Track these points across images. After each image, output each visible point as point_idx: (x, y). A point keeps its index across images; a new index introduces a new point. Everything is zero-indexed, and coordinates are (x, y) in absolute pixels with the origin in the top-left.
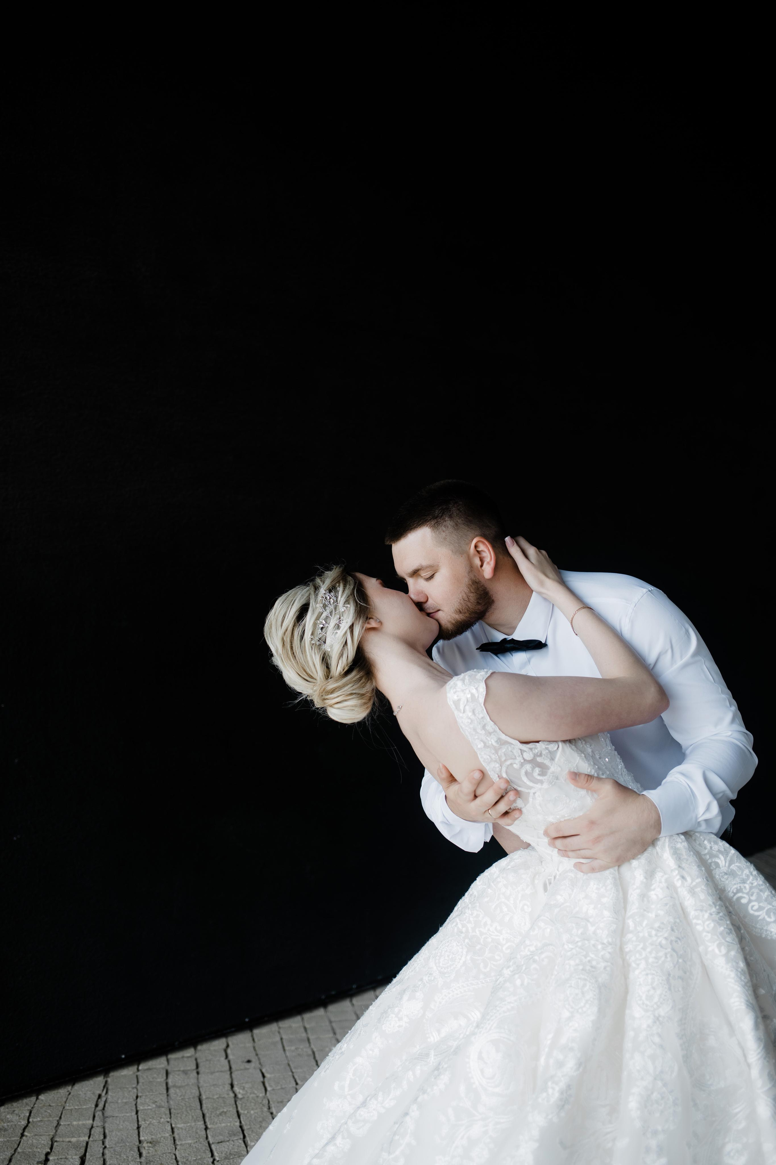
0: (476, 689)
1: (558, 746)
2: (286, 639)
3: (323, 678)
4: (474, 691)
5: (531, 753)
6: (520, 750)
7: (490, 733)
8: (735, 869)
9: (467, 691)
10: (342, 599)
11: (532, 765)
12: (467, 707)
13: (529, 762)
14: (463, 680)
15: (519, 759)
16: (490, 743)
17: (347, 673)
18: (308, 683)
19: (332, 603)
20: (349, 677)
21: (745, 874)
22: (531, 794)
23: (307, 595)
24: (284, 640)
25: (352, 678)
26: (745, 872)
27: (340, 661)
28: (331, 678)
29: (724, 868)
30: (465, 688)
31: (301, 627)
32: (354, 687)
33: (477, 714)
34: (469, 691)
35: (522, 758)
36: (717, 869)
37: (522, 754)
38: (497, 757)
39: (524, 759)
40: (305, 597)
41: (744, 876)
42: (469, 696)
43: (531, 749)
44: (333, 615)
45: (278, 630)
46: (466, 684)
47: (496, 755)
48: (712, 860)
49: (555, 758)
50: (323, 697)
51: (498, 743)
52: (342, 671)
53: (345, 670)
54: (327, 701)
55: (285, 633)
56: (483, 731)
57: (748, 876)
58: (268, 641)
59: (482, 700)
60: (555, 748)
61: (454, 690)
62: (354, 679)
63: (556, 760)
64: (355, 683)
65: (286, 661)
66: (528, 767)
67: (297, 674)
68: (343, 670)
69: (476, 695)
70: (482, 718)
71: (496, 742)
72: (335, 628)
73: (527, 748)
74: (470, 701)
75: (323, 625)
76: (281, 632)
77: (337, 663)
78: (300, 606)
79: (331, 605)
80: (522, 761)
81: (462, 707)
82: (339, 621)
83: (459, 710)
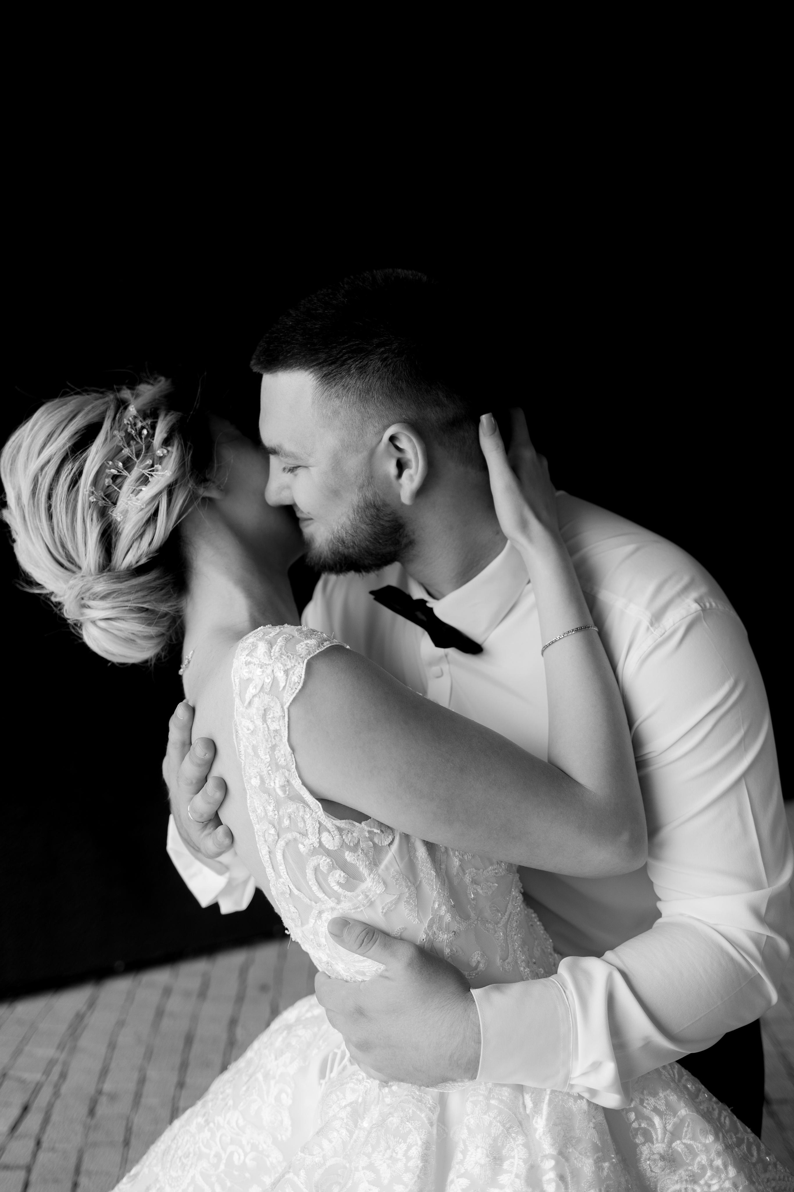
0: (286, 672)
1: (393, 840)
2: (42, 481)
3: (95, 569)
4: (280, 675)
5: (338, 837)
6: (320, 823)
7: (278, 767)
8: (679, 1150)
9: (269, 671)
10: (160, 433)
11: (331, 861)
12: (256, 700)
13: (328, 853)
14: (271, 644)
15: (313, 839)
16: (272, 784)
17: (138, 571)
18: (62, 570)
19: (143, 437)
20: (142, 579)
21: (699, 1163)
22: (315, 912)
23: (103, 408)
24: (38, 480)
25: (149, 582)
26: (698, 1159)
27: (136, 545)
28: (109, 571)
29: (660, 1145)
30: (267, 663)
31: (77, 464)
32: (148, 598)
33: (270, 720)
34: (273, 671)
35: (318, 840)
36: (646, 1145)
37: (319, 833)
38: (276, 816)
39: (320, 842)
40: (98, 412)
41: (696, 1166)
42: (268, 680)
43: (340, 830)
44: (141, 458)
45: (30, 460)
46: (272, 654)
47: (276, 812)
48: (640, 1125)
49: (380, 863)
50: (83, 602)
51: (284, 792)
52: (134, 562)
53: (140, 563)
54: (87, 611)
55: (42, 468)
56: (268, 756)
57: (703, 1168)
58: (5, 476)
59: (288, 699)
60: (386, 843)
61: (249, 659)
62: (153, 584)
63: (382, 866)
64: (151, 592)
65: (31, 518)
66: (324, 862)
67: (47, 549)
68: (137, 562)
69: (282, 685)
70: (276, 731)
71: (283, 787)
72: (138, 483)
73: (333, 824)
74: (267, 690)
75: (118, 471)
76: (35, 465)
77: (129, 546)
78: (85, 424)
79: (141, 438)
80: (317, 845)
81: (248, 697)
82: (150, 471)
83: (242, 700)
